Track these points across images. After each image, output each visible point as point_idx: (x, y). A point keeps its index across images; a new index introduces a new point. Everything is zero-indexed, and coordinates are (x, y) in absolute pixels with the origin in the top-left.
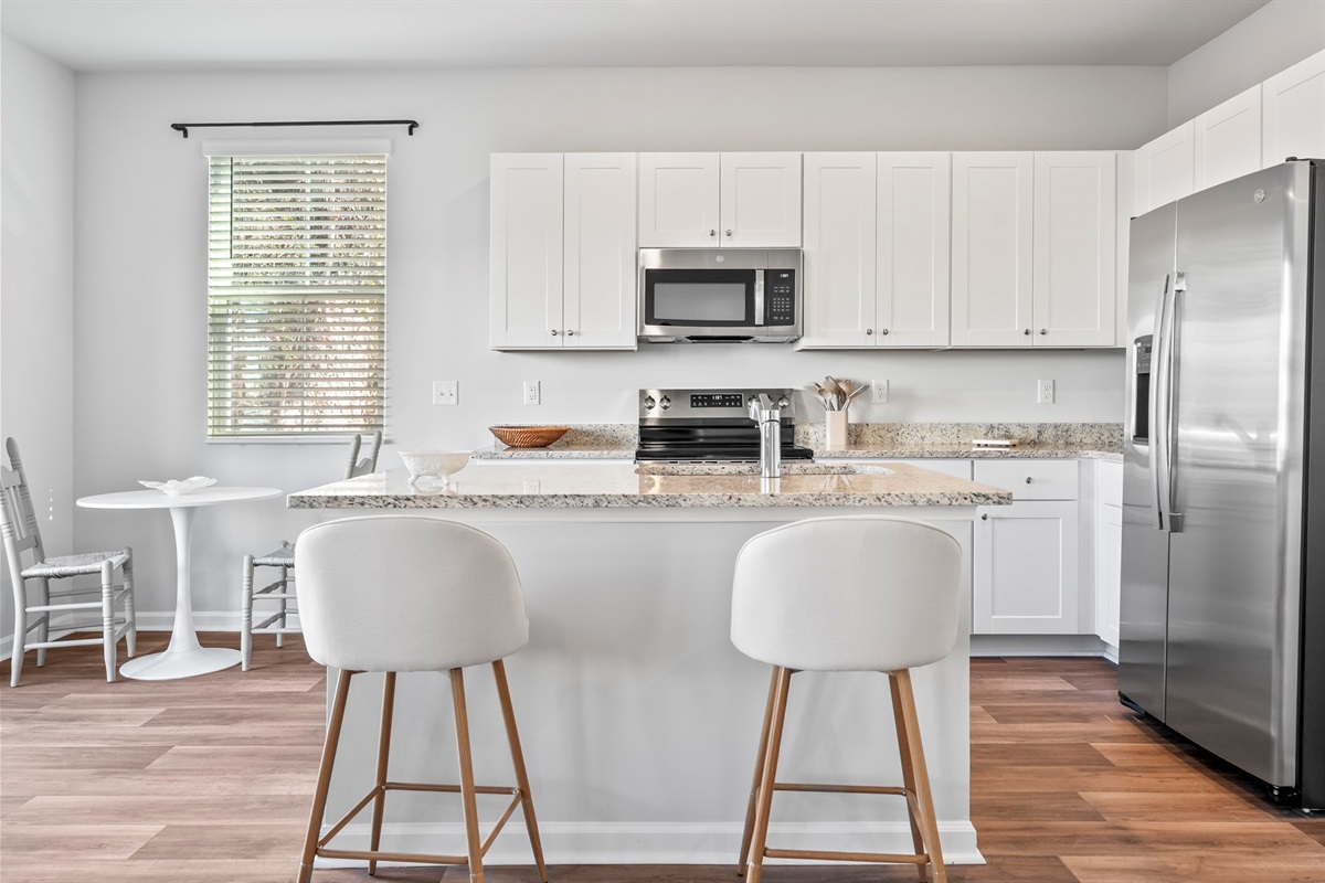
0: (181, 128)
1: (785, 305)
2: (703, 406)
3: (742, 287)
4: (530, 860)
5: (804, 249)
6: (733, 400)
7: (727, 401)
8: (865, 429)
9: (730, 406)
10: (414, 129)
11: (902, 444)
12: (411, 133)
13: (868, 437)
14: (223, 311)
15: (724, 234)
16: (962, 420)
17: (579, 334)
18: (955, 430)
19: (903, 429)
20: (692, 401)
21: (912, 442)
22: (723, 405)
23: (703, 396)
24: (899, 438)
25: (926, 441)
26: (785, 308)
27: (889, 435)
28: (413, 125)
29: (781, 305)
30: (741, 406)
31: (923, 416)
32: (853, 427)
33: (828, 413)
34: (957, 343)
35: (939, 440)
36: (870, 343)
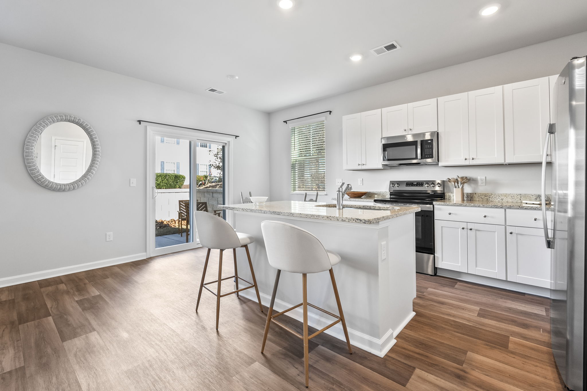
0: (285, 122)
1: (430, 151)
2: (410, 186)
3: (414, 147)
4: (268, 305)
5: (439, 131)
6: (420, 184)
7: (418, 184)
8: (474, 195)
9: (419, 186)
10: (331, 113)
11: (492, 201)
12: (330, 114)
13: (476, 198)
14: (295, 163)
15: (409, 130)
16: (523, 192)
17: (366, 165)
18: (519, 196)
19: (492, 196)
20: (406, 184)
21: (497, 201)
22: (417, 186)
23: (410, 183)
24: (490, 199)
25: (504, 201)
26: (430, 152)
27: (486, 198)
28: (330, 112)
29: (428, 152)
30: (423, 186)
31: (503, 191)
32: (469, 194)
33: (455, 189)
34: (508, 161)
35: (511, 201)
36: (467, 163)
